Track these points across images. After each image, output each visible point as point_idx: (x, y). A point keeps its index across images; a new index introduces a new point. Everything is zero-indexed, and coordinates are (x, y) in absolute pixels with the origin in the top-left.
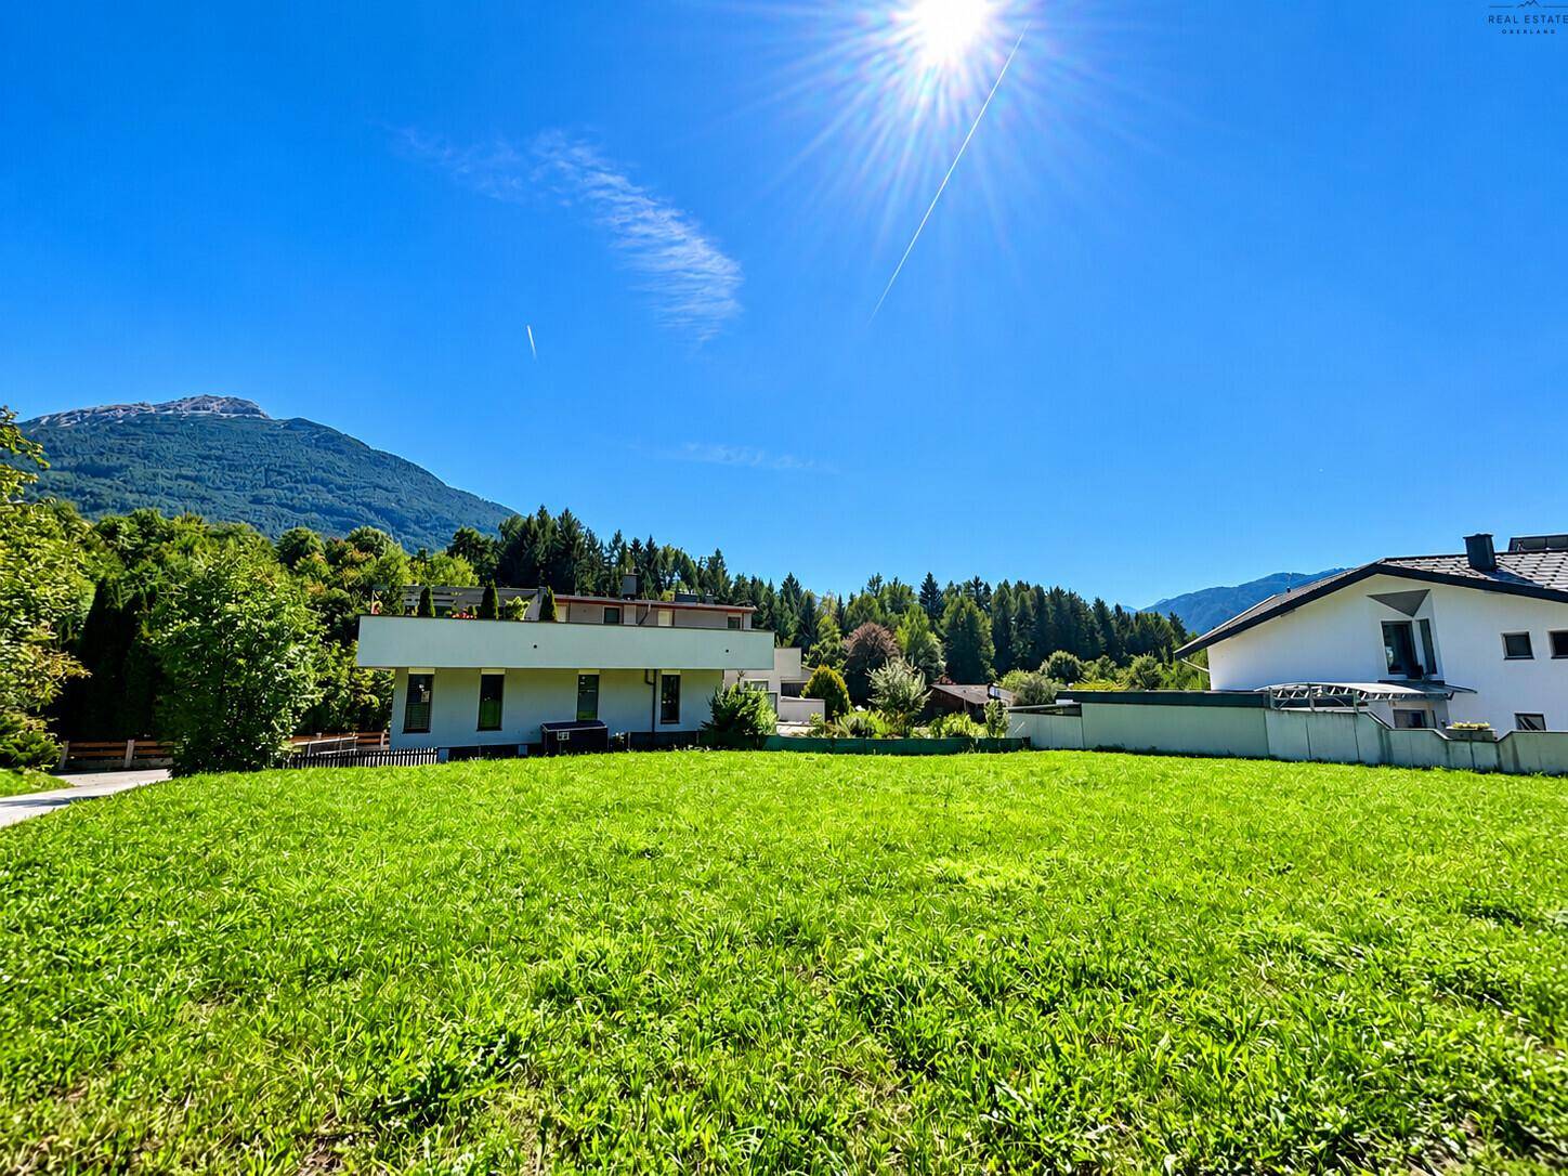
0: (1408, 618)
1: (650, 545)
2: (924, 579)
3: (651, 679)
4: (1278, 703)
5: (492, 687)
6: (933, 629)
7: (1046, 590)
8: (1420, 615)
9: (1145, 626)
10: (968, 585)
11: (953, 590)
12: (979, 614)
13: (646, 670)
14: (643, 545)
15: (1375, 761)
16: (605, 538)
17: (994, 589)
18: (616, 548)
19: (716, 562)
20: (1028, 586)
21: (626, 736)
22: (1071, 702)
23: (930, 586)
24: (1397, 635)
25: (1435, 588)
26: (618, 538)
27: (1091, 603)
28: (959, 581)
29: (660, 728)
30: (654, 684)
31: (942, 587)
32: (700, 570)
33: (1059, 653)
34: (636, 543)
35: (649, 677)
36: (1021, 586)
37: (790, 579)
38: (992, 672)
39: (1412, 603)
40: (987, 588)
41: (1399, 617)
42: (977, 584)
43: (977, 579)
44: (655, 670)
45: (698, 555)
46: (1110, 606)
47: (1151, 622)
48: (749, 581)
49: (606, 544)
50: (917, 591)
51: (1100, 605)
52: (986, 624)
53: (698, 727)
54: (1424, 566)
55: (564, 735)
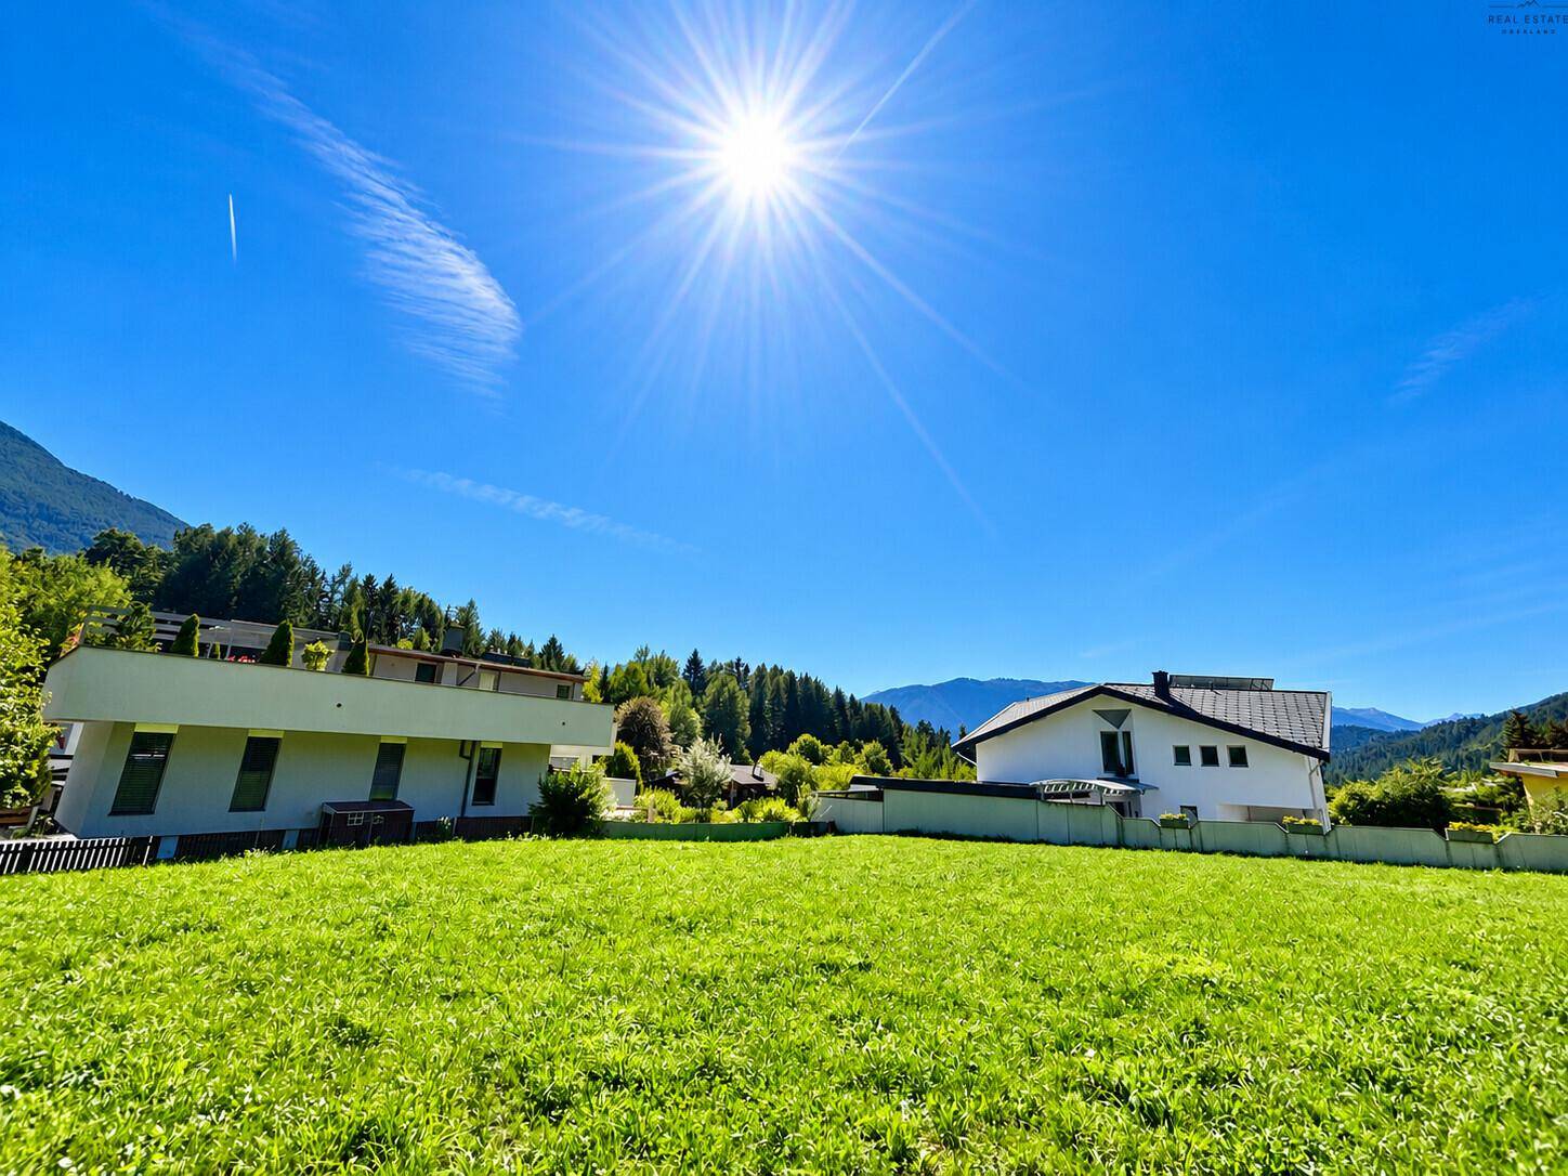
0: (1115, 730)
1: (389, 584)
2: (690, 655)
3: (467, 753)
4: (1048, 796)
5: (261, 754)
6: (694, 705)
7: (797, 675)
8: (1124, 728)
9: (872, 714)
10: (730, 665)
11: (718, 669)
12: (740, 694)
13: (463, 741)
14: (380, 584)
15: (1115, 843)
16: (329, 568)
17: (753, 670)
18: (342, 582)
19: (467, 616)
20: (782, 670)
21: (452, 821)
22: (873, 788)
23: (694, 663)
24: (1109, 741)
25: (1134, 707)
26: (346, 571)
27: (832, 691)
28: (723, 660)
29: (473, 812)
30: (470, 758)
31: (706, 664)
32: (447, 619)
33: (806, 736)
34: (370, 579)
35: (465, 748)
36: (777, 671)
37: (553, 641)
38: (746, 753)
39: (1119, 717)
40: (747, 670)
41: (1110, 728)
42: (738, 665)
43: (739, 660)
44: (474, 742)
45: (448, 603)
46: (847, 695)
47: (878, 712)
48: (507, 638)
49: (329, 577)
50: (682, 665)
51: (839, 694)
52: (744, 703)
53: (525, 812)
54: (1129, 691)
55: (356, 820)
